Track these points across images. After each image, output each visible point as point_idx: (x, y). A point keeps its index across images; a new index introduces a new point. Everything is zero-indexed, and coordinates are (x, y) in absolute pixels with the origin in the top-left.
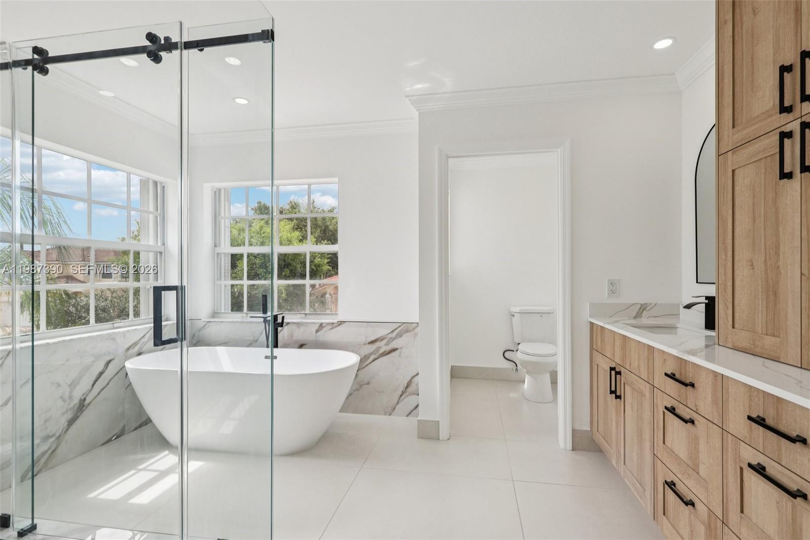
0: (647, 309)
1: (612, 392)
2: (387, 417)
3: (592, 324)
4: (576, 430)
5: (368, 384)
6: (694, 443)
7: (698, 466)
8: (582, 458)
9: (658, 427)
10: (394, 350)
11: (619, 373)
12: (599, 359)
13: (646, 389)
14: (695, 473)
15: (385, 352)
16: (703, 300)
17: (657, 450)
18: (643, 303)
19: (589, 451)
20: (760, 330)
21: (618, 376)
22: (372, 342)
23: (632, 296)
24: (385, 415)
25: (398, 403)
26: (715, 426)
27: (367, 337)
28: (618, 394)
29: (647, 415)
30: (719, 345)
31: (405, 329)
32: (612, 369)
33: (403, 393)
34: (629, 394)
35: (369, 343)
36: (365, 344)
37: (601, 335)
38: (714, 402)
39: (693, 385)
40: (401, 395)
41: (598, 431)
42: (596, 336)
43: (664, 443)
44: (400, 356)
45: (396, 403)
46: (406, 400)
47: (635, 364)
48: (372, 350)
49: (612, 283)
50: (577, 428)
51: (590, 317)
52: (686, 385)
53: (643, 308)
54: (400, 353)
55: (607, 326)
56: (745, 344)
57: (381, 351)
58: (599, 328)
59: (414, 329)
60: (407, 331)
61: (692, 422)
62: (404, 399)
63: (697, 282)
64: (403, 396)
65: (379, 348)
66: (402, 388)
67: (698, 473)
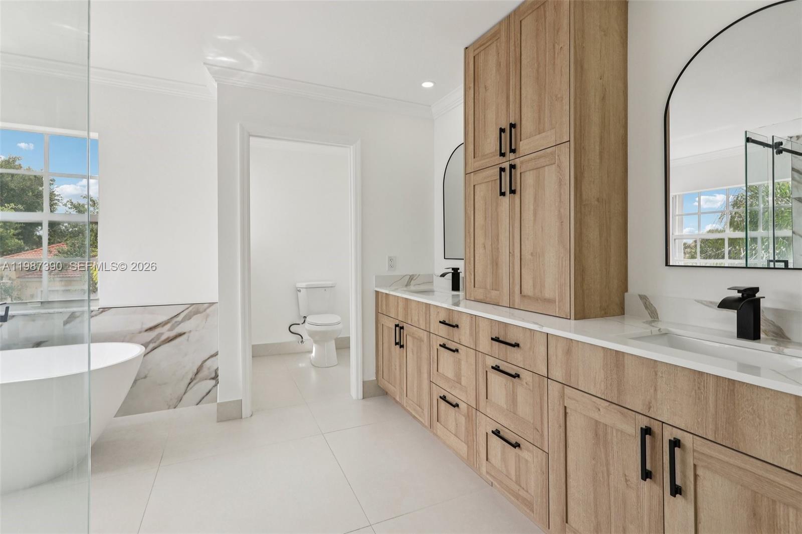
0: (414, 279)
1: (396, 344)
2: (171, 411)
3: (377, 293)
4: (366, 381)
5: (145, 377)
6: (458, 363)
7: (461, 379)
8: (370, 403)
9: (433, 361)
10: (180, 335)
11: (402, 328)
12: (385, 320)
13: (424, 335)
14: (459, 385)
15: (168, 338)
16: (450, 270)
17: (433, 377)
18: (411, 274)
19: (375, 396)
20: (489, 288)
21: (402, 330)
22: (151, 329)
23: (403, 270)
24: (169, 408)
25: (185, 393)
26: (471, 350)
27: (142, 324)
28: (402, 344)
29: (425, 355)
30: (466, 299)
31: (196, 310)
32: (397, 326)
33: (192, 380)
34: (409, 343)
35: (146, 330)
36: (140, 332)
37: (386, 301)
38: (471, 334)
39: (457, 326)
40: (190, 384)
41: (383, 378)
42: (382, 301)
43: (437, 371)
44: (188, 340)
45: (183, 391)
46: (195, 388)
47: (415, 318)
48: (150, 339)
49: (391, 260)
50: (365, 380)
51: (376, 287)
52: (453, 326)
53: (411, 278)
54: (189, 337)
55: (391, 293)
56: (481, 297)
57: (163, 338)
58: (384, 295)
59: (205, 310)
60: (197, 312)
61: (457, 351)
62: (194, 385)
63: (445, 258)
64: (192, 384)
65: (161, 334)
66: (190, 375)
67: (461, 384)
